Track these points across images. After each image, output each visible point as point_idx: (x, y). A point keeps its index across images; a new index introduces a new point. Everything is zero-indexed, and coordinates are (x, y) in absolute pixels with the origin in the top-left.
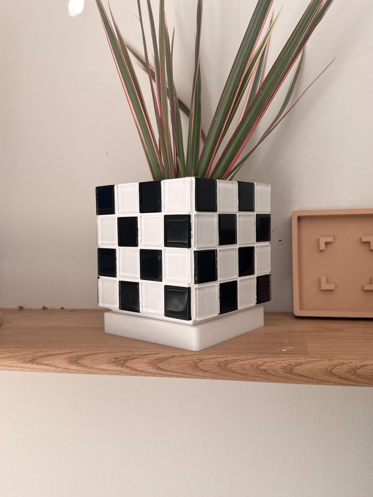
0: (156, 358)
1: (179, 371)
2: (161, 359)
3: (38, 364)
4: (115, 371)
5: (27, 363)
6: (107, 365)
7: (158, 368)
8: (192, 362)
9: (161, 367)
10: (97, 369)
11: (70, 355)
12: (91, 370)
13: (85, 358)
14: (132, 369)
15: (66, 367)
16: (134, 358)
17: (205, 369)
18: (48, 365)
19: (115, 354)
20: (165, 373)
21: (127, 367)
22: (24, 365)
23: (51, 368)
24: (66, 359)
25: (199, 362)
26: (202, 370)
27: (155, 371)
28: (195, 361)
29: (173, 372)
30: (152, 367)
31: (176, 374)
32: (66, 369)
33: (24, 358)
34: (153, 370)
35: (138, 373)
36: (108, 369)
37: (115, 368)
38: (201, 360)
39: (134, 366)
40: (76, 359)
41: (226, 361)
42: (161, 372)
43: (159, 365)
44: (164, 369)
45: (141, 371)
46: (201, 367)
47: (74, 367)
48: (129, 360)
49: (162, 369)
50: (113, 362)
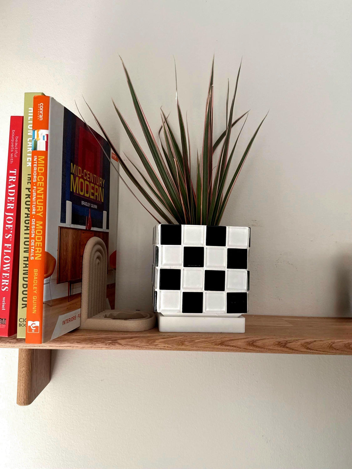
0: (305, 342)
1: (321, 350)
2: (308, 342)
3: (226, 345)
4: (278, 350)
5: (218, 345)
6: (274, 346)
7: (308, 348)
8: (328, 344)
9: (309, 347)
10: (267, 349)
11: (247, 340)
12: (263, 349)
13: (258, 341)
14: (290, 349)
15: (245, 348)
16: (291, 342)
17: (337, 348)
18: (233, 346)
19: (277, 339)
20: (311, 351)
21: (287, 347)
22: (215, 346)
23: (235, 348)
24: (245, 342)
25: (333, 344)
26: (335, 349)
27: (305, 350)
28: (330, 344)
29: (317, 350)
30: (303, 348)
31: (318, 352)
32: (245, 349)
33: (215, 342)
34: (304, 349)
35: (294, 351)
36: (274, 349)
37: (279, 348)
38: (334, 343)
39: (292, 347)
40: (252, 342)
41: (349, 343)
42: (309, 351)
43: (308, 346)
44: (311, 349)
45: (296, 350)
46: (335, 347)
47: (251, 348)
48: (288, 343)
49: (310, 349)
50: (277, 344)
